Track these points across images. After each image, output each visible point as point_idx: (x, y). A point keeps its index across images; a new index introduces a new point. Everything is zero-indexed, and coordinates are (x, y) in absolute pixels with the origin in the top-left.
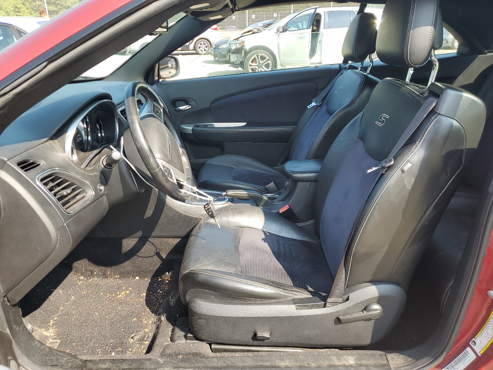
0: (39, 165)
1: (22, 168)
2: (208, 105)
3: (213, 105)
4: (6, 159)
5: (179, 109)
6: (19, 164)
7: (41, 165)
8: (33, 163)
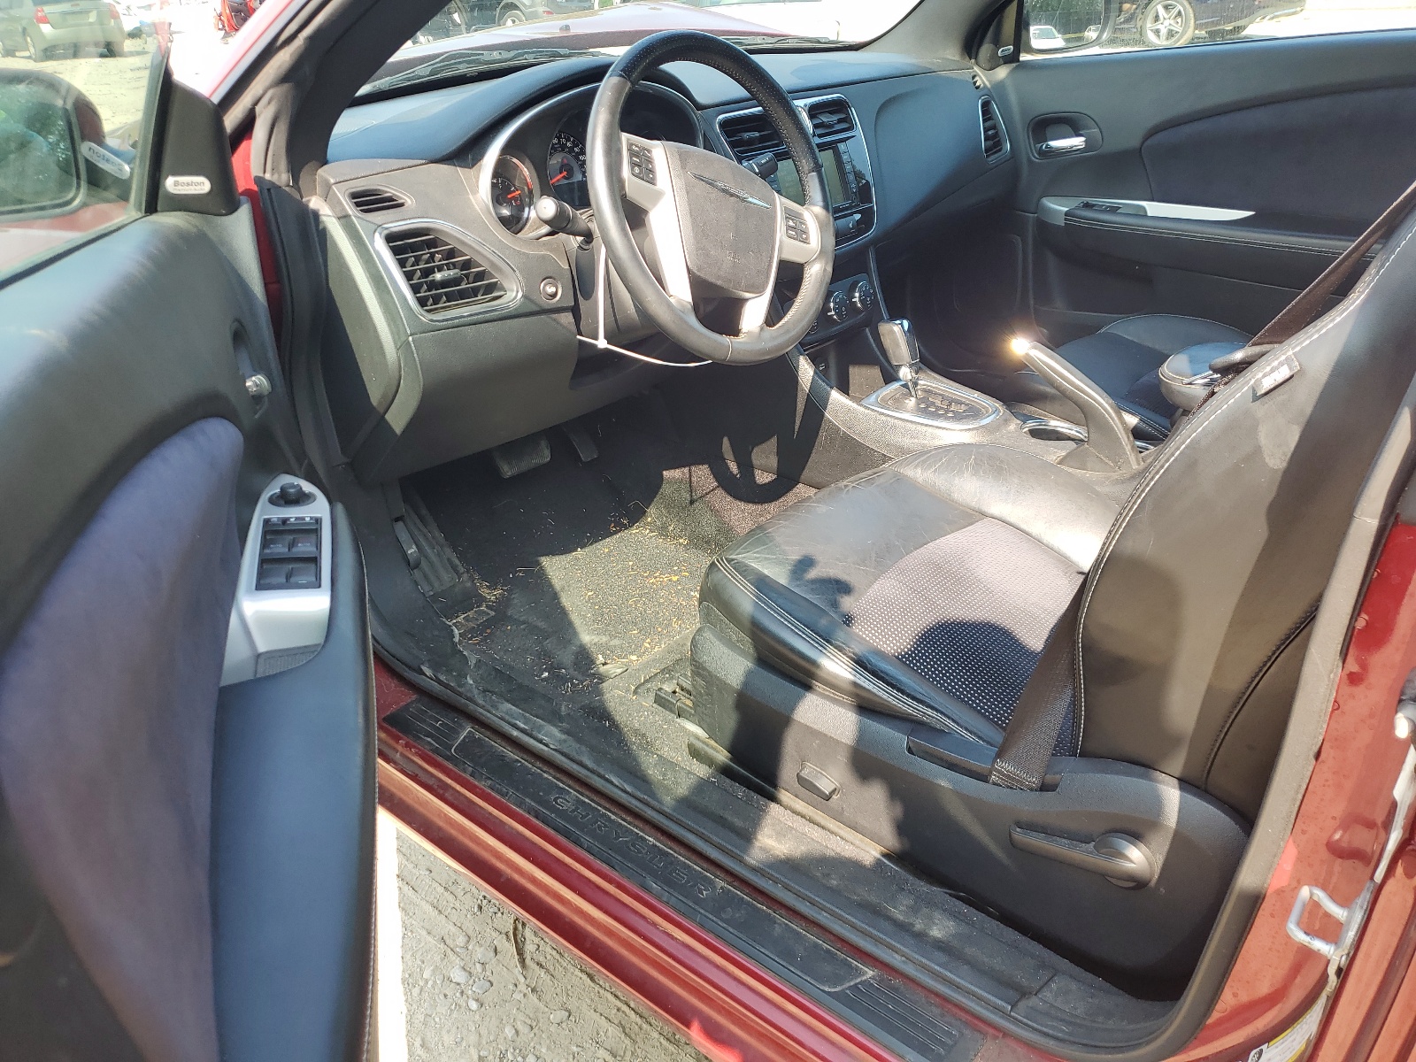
0: (402, 205)
1: (357, 204)
2: (1134, 142)
3: (1148, 142)
4: (332, 181)
5: (1051, 147)
6: (354, 196)
7: (406, 205)
8: (390, 199)
